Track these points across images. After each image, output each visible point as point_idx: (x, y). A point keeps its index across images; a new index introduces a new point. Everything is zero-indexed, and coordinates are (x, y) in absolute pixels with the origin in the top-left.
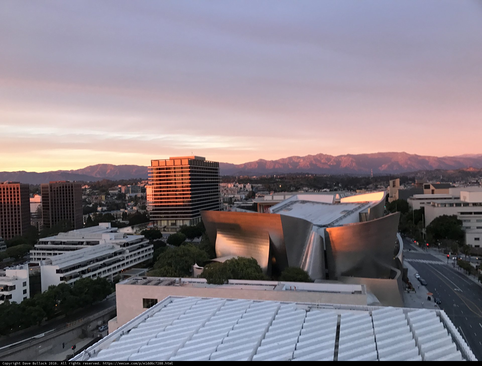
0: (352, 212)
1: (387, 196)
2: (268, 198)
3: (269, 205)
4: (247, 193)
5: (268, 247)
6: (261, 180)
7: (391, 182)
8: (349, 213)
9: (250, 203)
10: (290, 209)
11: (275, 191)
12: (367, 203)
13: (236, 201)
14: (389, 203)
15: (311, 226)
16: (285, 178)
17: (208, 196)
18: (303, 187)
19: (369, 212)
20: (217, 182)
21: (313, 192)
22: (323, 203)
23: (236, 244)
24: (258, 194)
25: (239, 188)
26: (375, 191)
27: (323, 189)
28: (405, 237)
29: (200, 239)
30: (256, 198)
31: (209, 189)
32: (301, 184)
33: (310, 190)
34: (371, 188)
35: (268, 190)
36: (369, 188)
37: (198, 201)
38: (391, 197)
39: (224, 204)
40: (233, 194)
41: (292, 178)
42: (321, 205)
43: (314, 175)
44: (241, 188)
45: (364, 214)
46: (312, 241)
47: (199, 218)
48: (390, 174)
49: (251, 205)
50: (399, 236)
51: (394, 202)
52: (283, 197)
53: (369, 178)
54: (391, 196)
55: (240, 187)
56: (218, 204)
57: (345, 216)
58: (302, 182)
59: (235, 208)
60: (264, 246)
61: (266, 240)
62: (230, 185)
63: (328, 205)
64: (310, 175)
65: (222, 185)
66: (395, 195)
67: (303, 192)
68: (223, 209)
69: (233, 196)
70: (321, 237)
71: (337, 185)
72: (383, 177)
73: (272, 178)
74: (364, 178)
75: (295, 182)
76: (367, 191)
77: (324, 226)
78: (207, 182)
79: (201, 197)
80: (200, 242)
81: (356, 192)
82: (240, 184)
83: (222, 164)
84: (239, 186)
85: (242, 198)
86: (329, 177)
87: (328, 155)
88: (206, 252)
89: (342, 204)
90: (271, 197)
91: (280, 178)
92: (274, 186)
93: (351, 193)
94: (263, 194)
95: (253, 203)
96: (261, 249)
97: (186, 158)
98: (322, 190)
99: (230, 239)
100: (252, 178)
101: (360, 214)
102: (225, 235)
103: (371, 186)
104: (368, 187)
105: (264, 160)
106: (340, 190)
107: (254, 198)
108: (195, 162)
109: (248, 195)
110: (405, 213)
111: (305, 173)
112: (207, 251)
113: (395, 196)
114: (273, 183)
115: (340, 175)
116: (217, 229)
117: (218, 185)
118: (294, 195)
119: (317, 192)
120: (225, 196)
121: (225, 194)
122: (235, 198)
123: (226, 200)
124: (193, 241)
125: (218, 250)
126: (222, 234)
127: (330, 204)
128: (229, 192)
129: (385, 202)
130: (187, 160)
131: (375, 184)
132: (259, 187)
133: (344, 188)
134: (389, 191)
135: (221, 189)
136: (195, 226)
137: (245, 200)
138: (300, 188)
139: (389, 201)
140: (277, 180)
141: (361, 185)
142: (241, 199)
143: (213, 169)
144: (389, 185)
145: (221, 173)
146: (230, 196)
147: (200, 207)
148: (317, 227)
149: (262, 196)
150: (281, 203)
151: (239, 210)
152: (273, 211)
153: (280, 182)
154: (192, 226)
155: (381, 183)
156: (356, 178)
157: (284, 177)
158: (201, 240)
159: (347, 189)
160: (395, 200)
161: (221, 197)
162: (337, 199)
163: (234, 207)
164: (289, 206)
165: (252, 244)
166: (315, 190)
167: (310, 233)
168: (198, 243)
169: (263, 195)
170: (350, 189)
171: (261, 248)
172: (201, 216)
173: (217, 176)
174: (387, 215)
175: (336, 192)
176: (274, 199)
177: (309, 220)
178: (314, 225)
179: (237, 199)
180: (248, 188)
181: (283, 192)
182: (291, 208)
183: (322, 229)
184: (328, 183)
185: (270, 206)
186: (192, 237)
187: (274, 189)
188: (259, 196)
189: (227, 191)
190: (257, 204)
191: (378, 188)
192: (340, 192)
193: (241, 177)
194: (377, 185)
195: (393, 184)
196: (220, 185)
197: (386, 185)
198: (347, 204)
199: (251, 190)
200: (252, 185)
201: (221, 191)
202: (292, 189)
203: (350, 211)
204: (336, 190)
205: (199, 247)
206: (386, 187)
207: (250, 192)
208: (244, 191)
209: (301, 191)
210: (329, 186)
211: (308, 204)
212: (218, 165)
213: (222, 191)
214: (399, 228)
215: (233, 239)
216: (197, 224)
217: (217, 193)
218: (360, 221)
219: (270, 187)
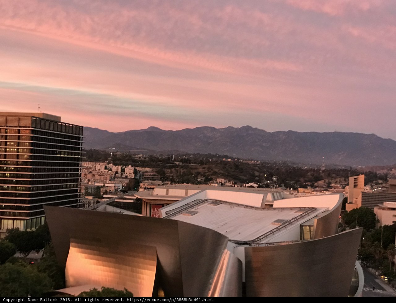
0: (290, 223)
1: (345, 201)
2: (160, 192)
3: (161, 204)
4: (126, 182)
5: (154, 273)
6: (151, 162)
7: (351, 179)
8: (285, 224)
9: (130, 198)
10: (195, 213)
11: (173, 181)
12: (313, 209)
13: (106, 193)
14: (347, 211)
15: (225, 243)
16: (190, 161)
17: (59, 181)
18: (218, 177)
19: (315, 225)
20: (78, 159)
21: (231, 186)
22: (246, 206)
23: (100, 265)
24: (144, 185)
25: (113, 172)
26: (327, 193)
27: (248, 183)
28: (368, 267)
29: (41, 253)
30: (141, 190)
31: (63, 170)
32: (215, 173)
33: (228, 184)
34: (321, 187)
35: (160, 180)
36: (318, 187)
37: (43, 188)
38: (351, 203)
39: (86, 197)
40: (102, 182)
41: (201, 161)
42: (242, 209)
43: (236, 160)
44: (117, 172)
45: (308, 227)
46: (224, 267)
47: (41, 217)
48: (351, 167)
49: (132, 201)
50: (358, 265)
51: (354, 211)
52: (184, 191)
53: (318, 170)
54: (351, 201)
55: (115, 171)
56: (76, 196)
57: (278, 229)
58: (217, 170)
59: (105, 205)
60: (147, 272)
61: (151, 262)
62: (100, 167)
63: (253, 211)
64: (229, 160)
65: (85, 164)
66: (356, 200)
67: (216, 185)
68: (84, 205)
69: (102, 185)
70: (239, 261)
71: (269, 177)
72: (339, 170)
73: (169, 159)
74: (311, 170)
75: (204, 168)
76: (314, 191)
77: (245, 243)
78: (61, 158)
79: (47, 182)
80: (41, 259)
81: (298, 192)
82: (115, 165)
83: (89, 129)
84: (115, 168)
85: (118, 189)
86: (258, 164)
87: (259, 130)
88: (49, 276)
89: (275, 209)
90: (165, 190)
91: (181, 161)
92: (171, 172)
93: (290, 194)
94: (152, 184)
95: (135, 198)
96: (141, 275)
97: (28, 115)
98: (247, 185)
99: (92, 256)
100: (136, 156)
101: (301, 226)
102: (83, 250)
103: (321, 183)
104: (316, 184)
105: (158, 128)
106: (273, 186)
107: (138, 191)
108: (43, 122)
109: (127, 184)
110: (371, 230)
111: (222, 155)
112: (51, 274)
113: (356, 202)
114: (171, 167)
115: (275, 163)
116: (72, 239)
117: (78, 165)
118: (202, 191)
119: (238, 187)
120: (90, 183)
121: (89, 180)
122: (106, 188)
123: (90, 191)
124: (28, 257)
125: (69, 275)
126: (78, 247)
127: (257, 208)
128: (97, 177)
129: (340, 211)
130: (30, 119)
131: (327, 181)
132: (146, 172)
133: (281, 184)
134: (347, 193)
135: (83, 172)
136: (33, 232)
137: (121, 193)
138: (211, 179)
139: (347, 209)
140: (177, 163)
141: (306, 181)
142: (116, 190)
143: (72, 137)
144: (348, 185)
145: (86, 146)
146: (97, 184)
147: (46, 200)
148: (234, 245)
149: (151, 189)
150: (181, 201)
151: (110, 209)
152: (166, 214)
153: (181, 168)
154: (29, 230)
155: (336, 180)
156: (300, 169)
157: (188, 159)
158: (43, 256)
159: (285, 187)
160: (355, 208)
161: (83, 185)
162: (268, 201)
163: (103, 203)
164: (192, 207)
165: (128, 267)
166: (235, 183)
167: (223, 253)
168: (36, 260)
169: (152, 187)
170: (288, 186)
171: (142, 273)
172: (45, 215)
173: (78, 149)
174: (342, 231)
175: (267, 189)
176: (170, 194)
177: (222, 233)
178: (230, 241)
179: (108, 191)
180: (128, 173)
181: (185, 184)
182: (196, 211)
183: (242, 248)
184: (257, 174)
185: (163, 206)
186: (26, 250)
187: (171, 177)
188: (145, 188)
189: (94, 175)
190: (141, 200)
191: (332, 187)
192: (273, 190)
193: (118, 153)
194: (331, 183)
195: (355, 183)
196: (83, 164)
197: (344, 183)
198: (283, 209)
199: (133, 176)
200: (135, 168)
201: (82, 175)
202: (199, 180)
203: (287, 222)
204: (267, 186)
205: (38, 267)
206: (344, 188)
207: (131, 179)
208: (121, 177)
209: (214, 185)
210: (257, 178)
211: (222, 205)
212: (81, 132)
213: (85, 175)
214: (360, 254)
215: (96, 257)
216: (37, 228)
217: (76, 178)
218: (301, 239)
219: (163, 174)
